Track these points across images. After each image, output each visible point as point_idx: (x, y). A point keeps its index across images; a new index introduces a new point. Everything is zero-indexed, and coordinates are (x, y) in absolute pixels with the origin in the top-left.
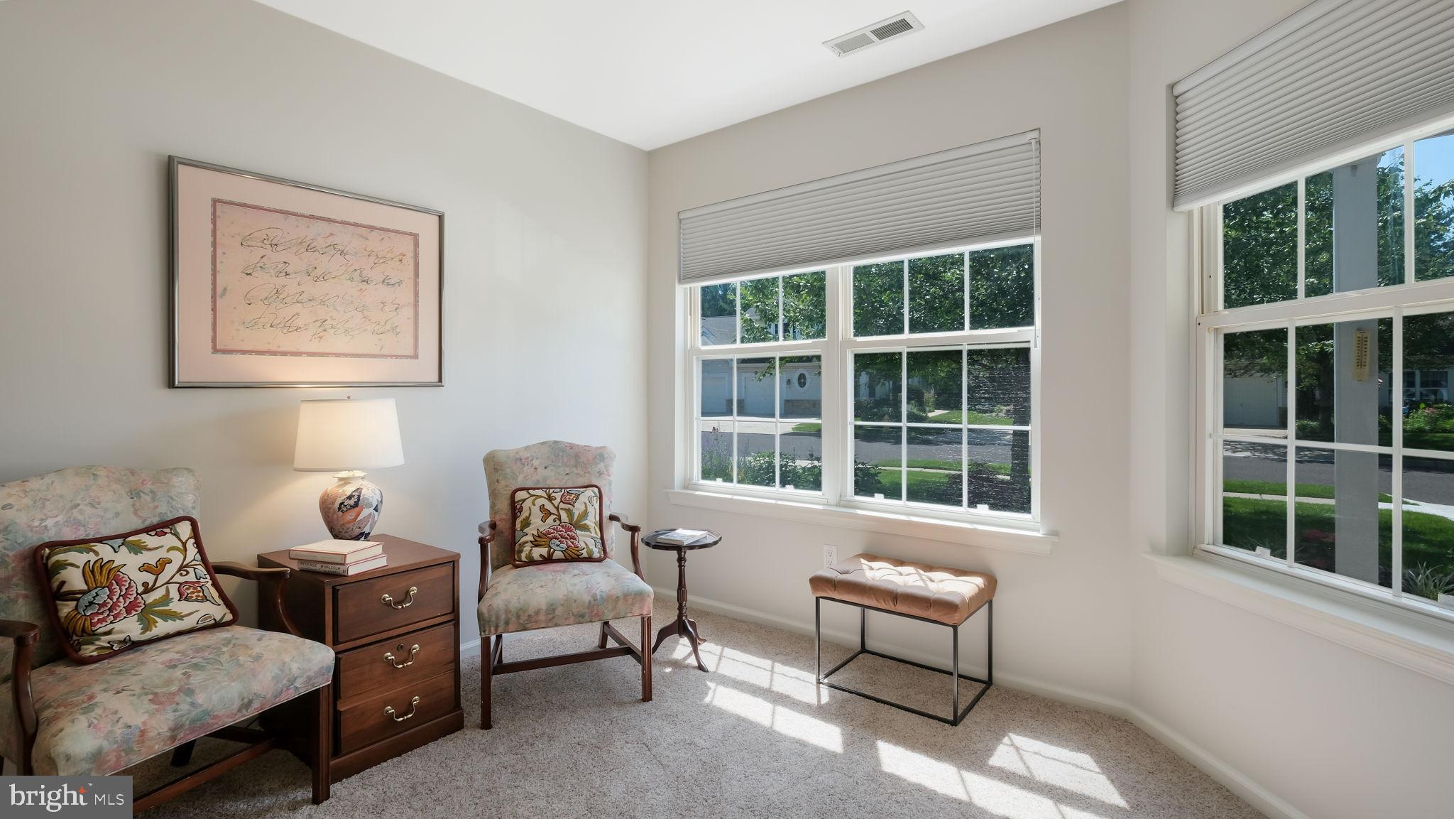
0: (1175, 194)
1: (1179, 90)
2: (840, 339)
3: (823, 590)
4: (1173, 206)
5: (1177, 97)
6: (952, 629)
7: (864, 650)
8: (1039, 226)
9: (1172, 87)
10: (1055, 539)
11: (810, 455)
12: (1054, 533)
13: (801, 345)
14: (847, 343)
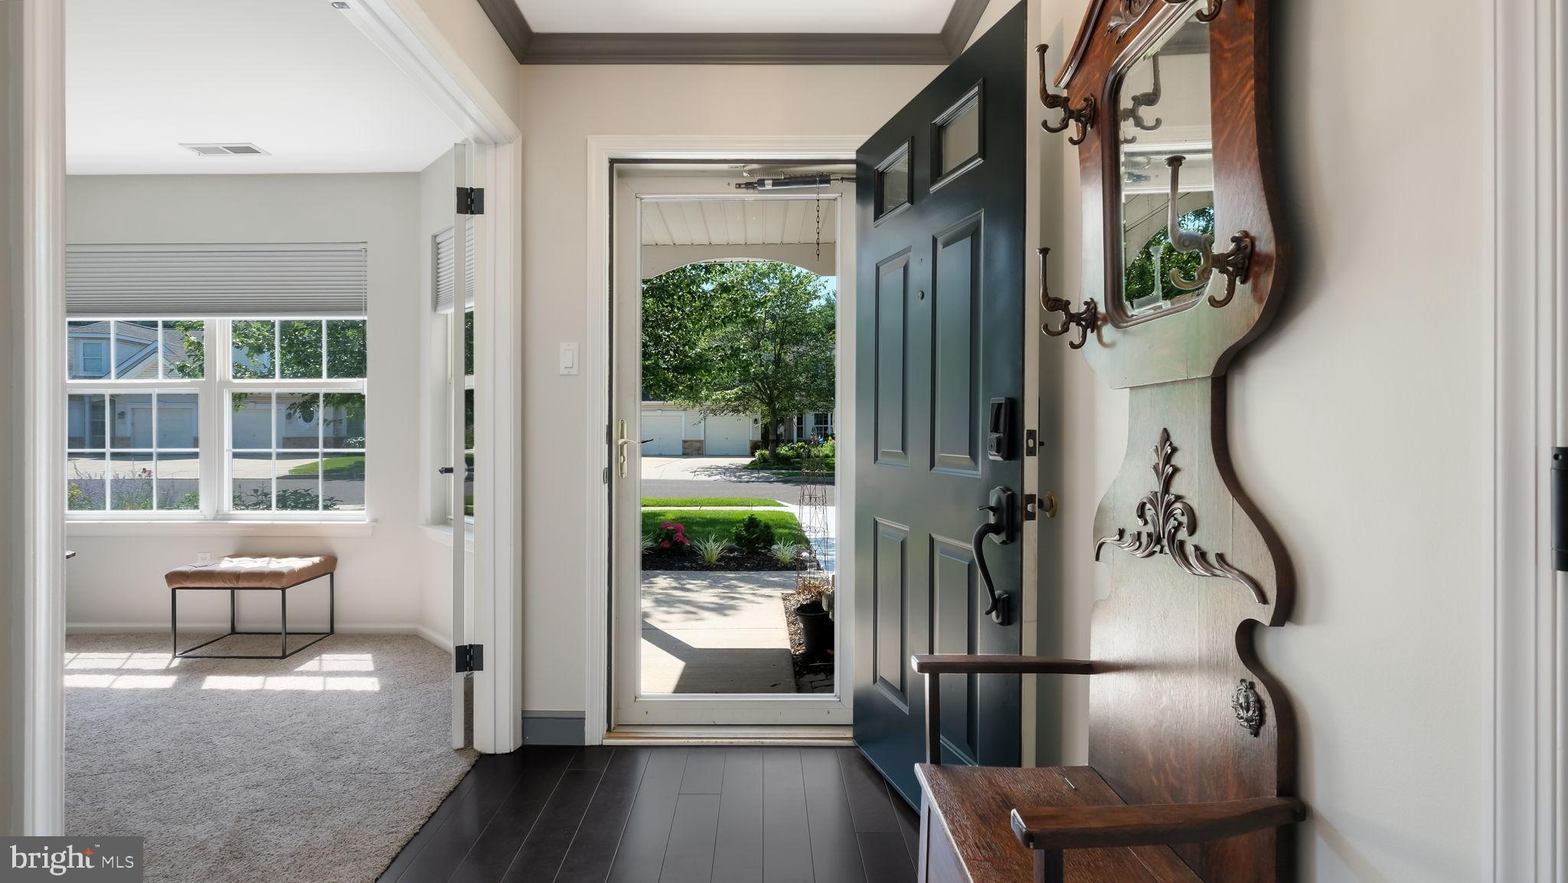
0: (436, 303)
1: (439, 240)
2: (218, 380)
3: (179, 582)
4: (435, 310)
5: (439, 244)
6: (280, 591)
7: (233, 631)
8: (366, 309)
9: (435, 237)
10: (374, 524)
11: (254, 490)
12: (375, 521)
13: (182, 385)
14: (225, 384)
